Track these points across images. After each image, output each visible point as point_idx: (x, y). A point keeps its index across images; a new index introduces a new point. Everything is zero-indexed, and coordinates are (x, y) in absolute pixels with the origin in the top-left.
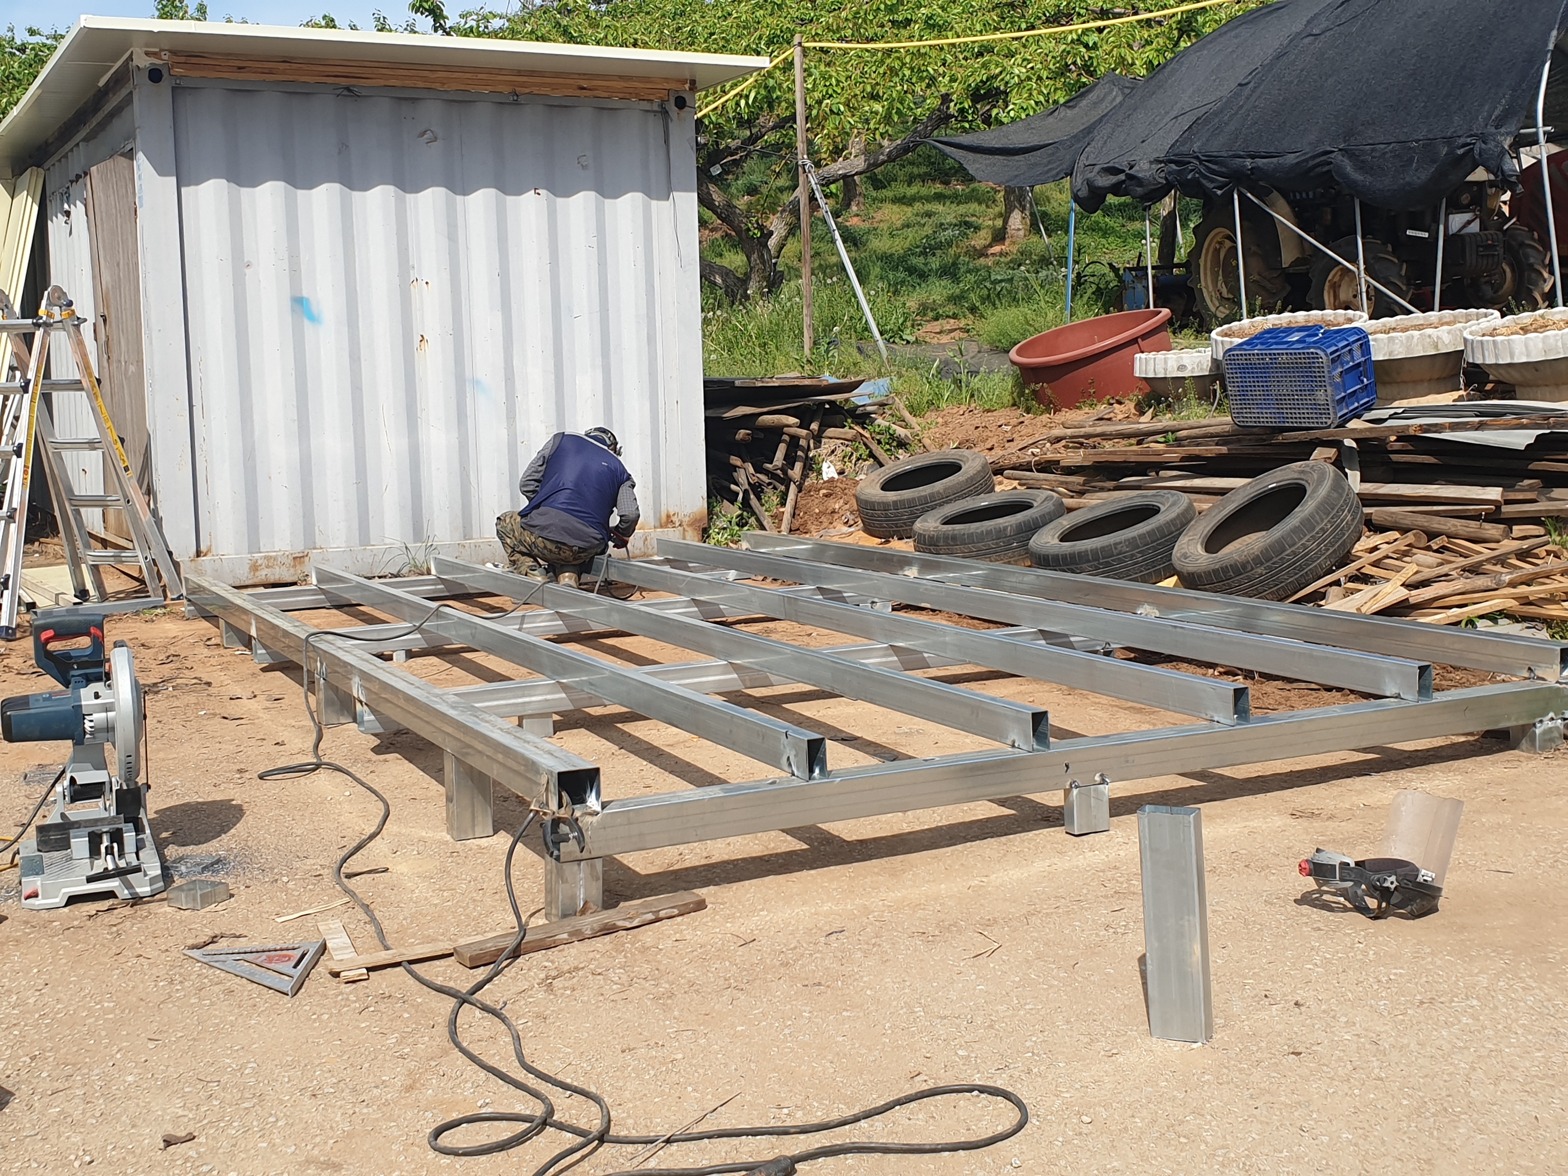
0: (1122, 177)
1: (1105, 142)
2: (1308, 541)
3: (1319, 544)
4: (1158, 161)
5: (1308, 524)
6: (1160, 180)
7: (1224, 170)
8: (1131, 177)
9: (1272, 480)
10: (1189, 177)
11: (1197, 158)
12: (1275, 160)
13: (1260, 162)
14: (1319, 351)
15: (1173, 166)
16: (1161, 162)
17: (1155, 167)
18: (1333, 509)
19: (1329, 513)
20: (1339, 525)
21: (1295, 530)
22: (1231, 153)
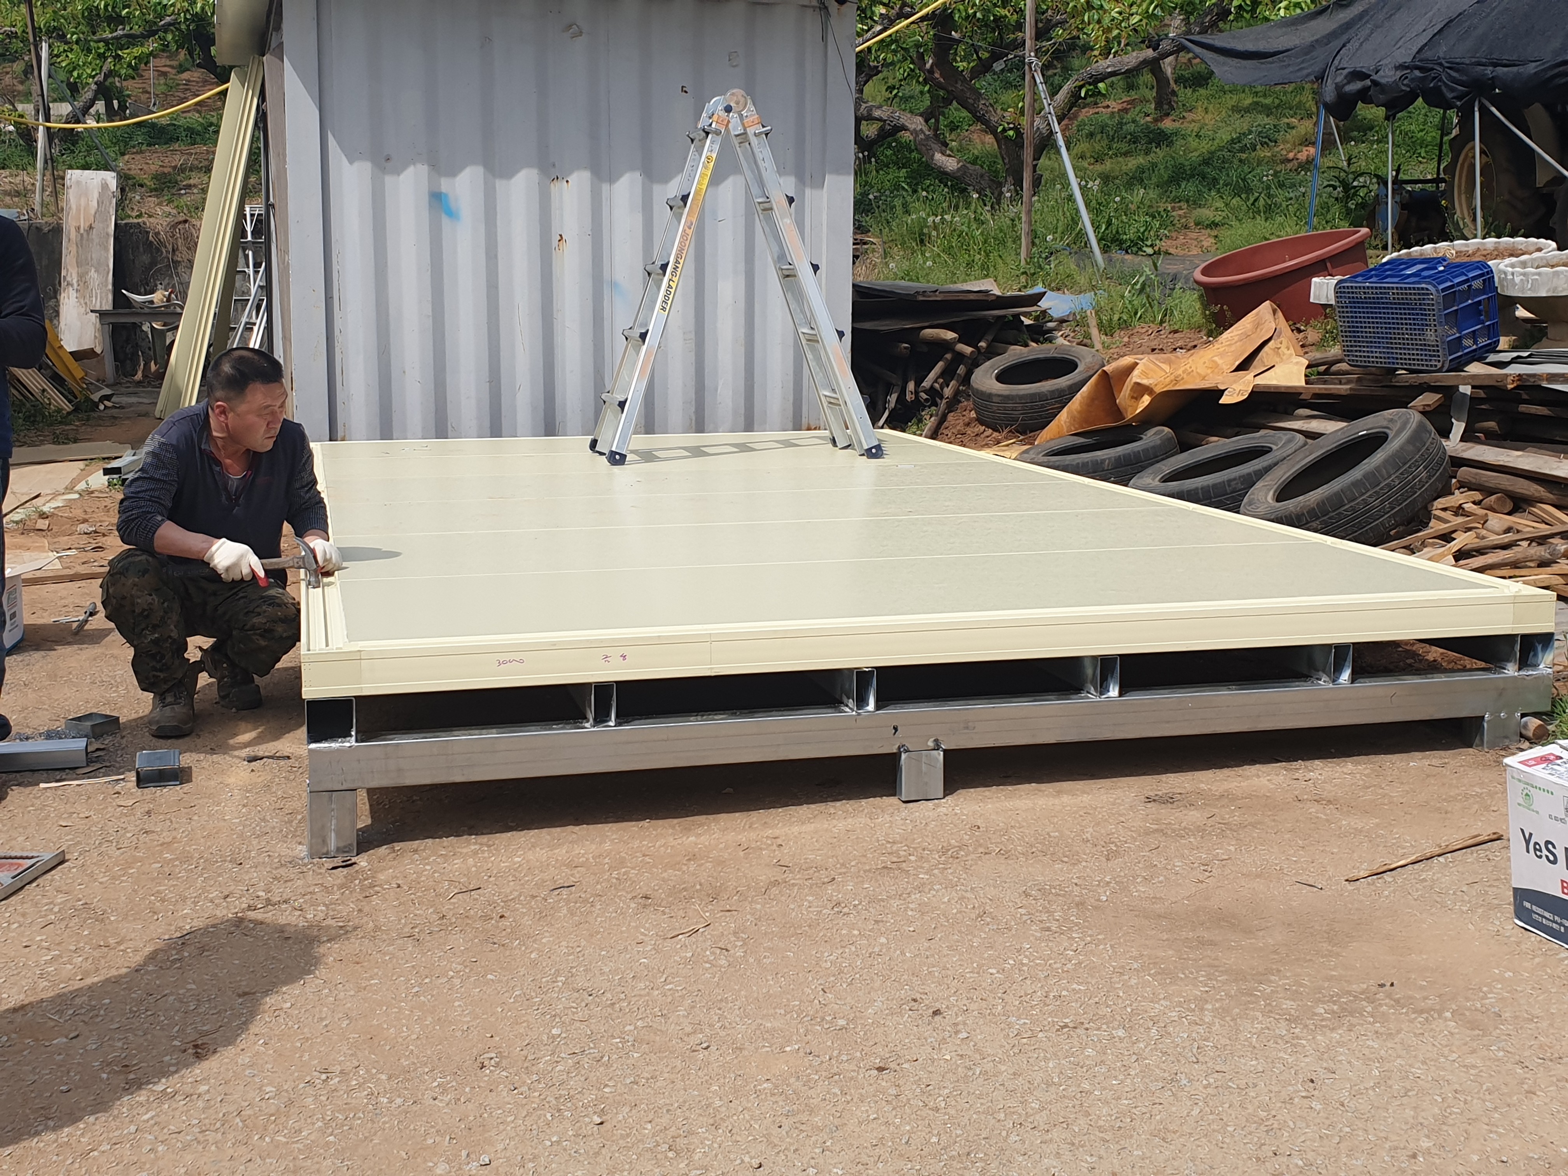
0: (1368, 82)
1: (1361, 44)
2: (1370, 497)
3: (1382, 502)
4: (1401, 67)
5: (1372, 478)
6: (1404, 88)
7: (1464, 78)
8: (1375, 83)
9: (1364, 426)
10: (1432, 85)
11: (1441, 64)
12: (1515, 69)
13: (1501, 70)
14: (1429, 287)
15: (1417, 73)
16: (1407, 68)
17: (1399, 74)
18: (1405, 464)
19: (1400, 468)
20: (1409, 482)
21: (1356, 484)
22: (1473, 60)
